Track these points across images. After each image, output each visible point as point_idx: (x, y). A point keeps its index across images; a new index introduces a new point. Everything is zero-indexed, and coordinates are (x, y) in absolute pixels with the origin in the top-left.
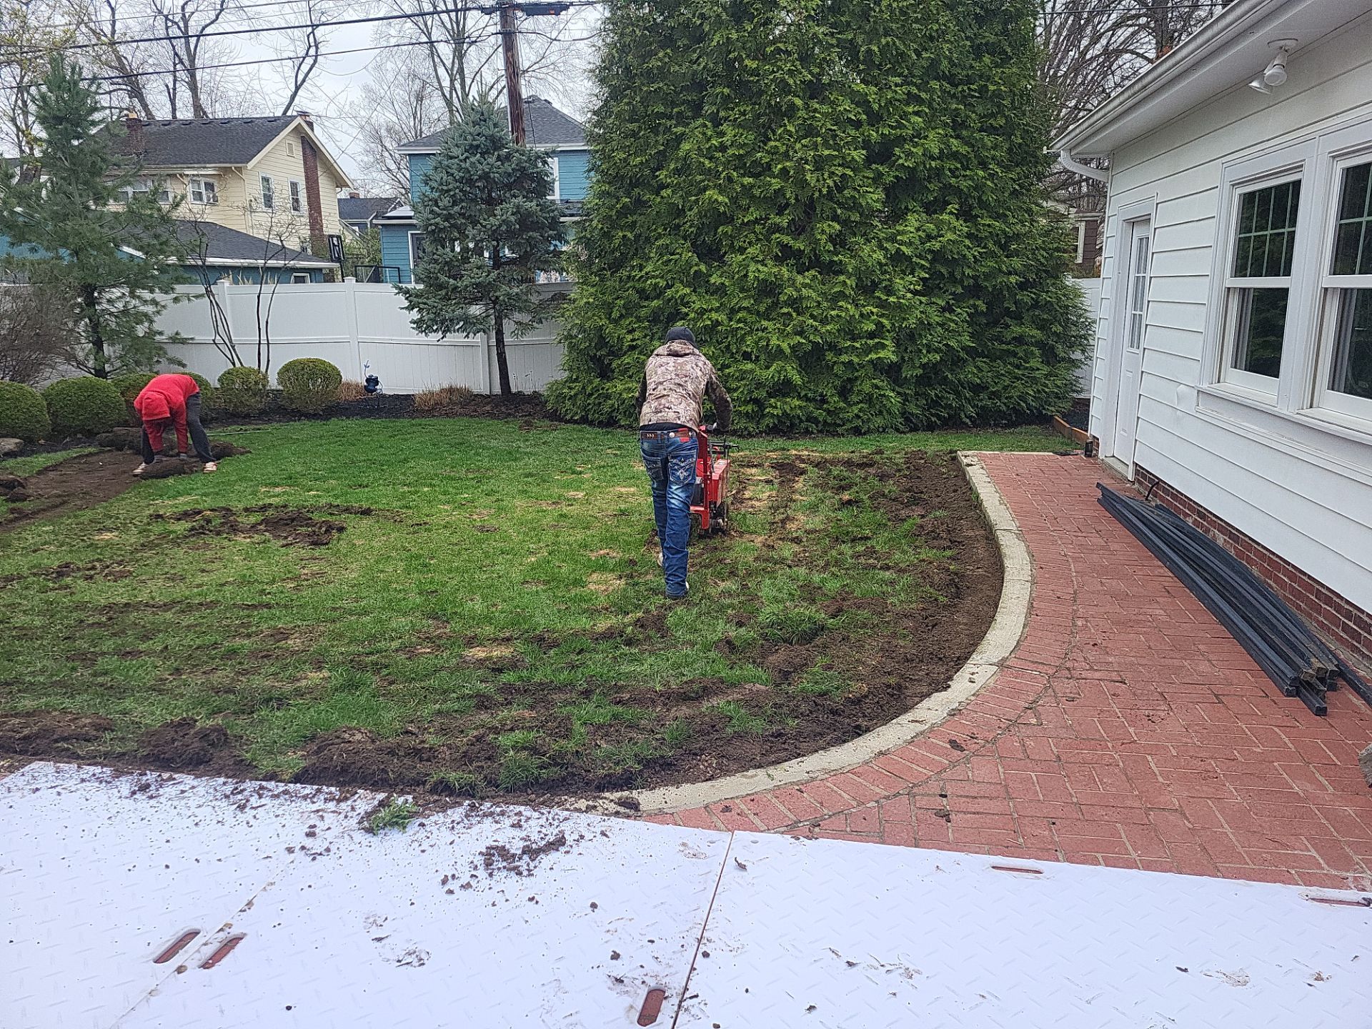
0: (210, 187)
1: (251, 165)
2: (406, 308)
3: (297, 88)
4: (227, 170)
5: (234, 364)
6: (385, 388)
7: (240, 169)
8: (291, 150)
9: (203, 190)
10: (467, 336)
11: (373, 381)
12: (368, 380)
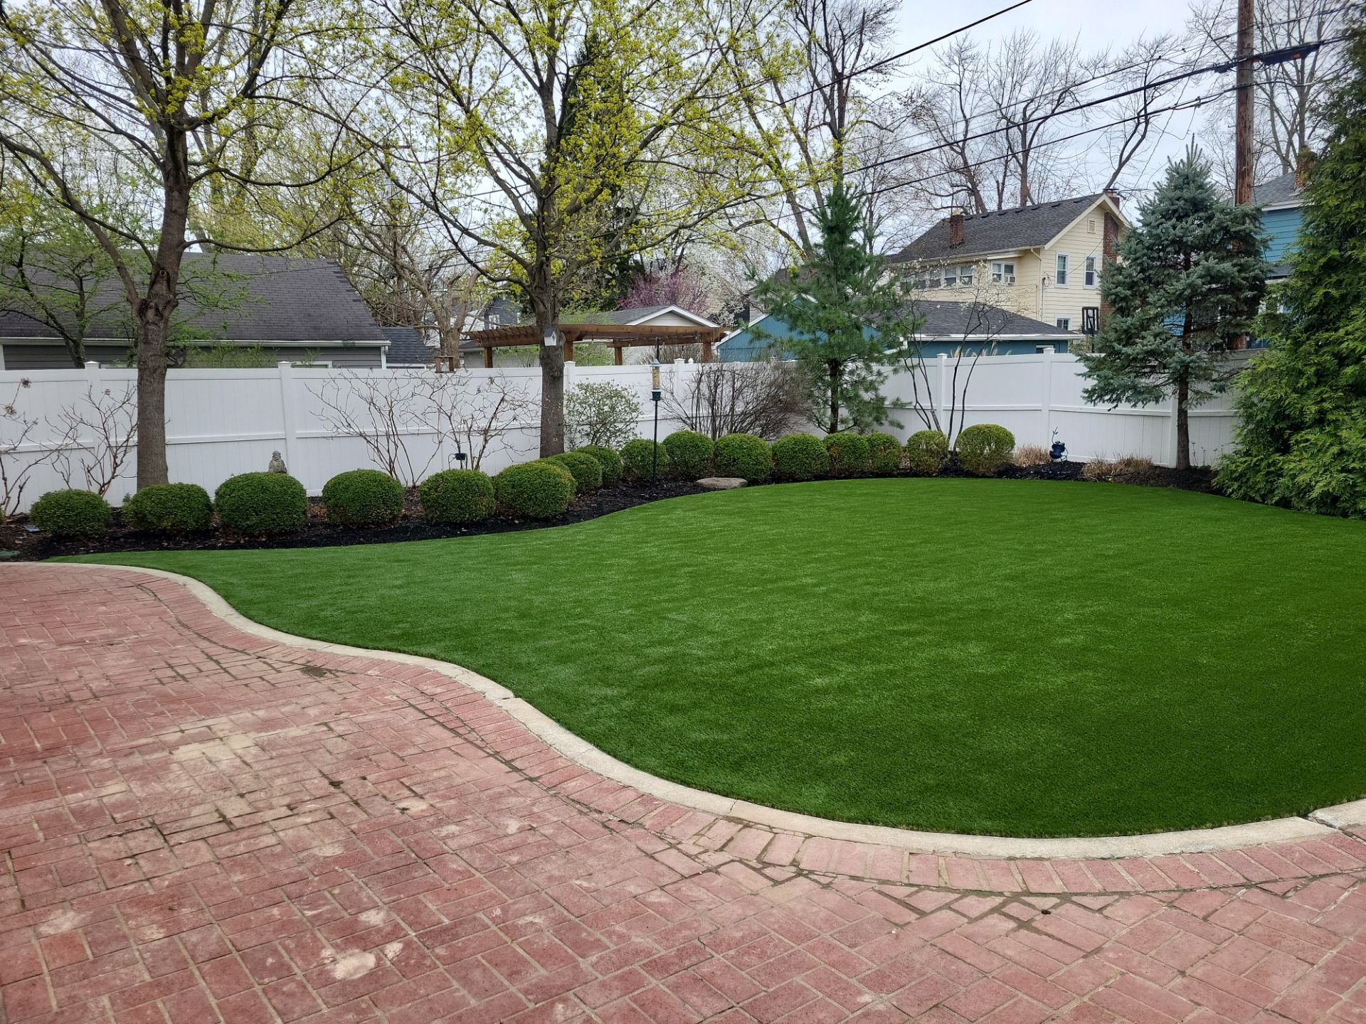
0: (1009, 269)
1: (1047, 246)
2: (1083, 375)
3: (1121, 165)
4: (1027, 252)
5: (930, 427)
6: (1071, 455)
7: (1038, 251)
8: (1092, 228)
9: (1002, 272)
10: (1135, 406)
11: (1059, 448)
12: (1054, 446)
